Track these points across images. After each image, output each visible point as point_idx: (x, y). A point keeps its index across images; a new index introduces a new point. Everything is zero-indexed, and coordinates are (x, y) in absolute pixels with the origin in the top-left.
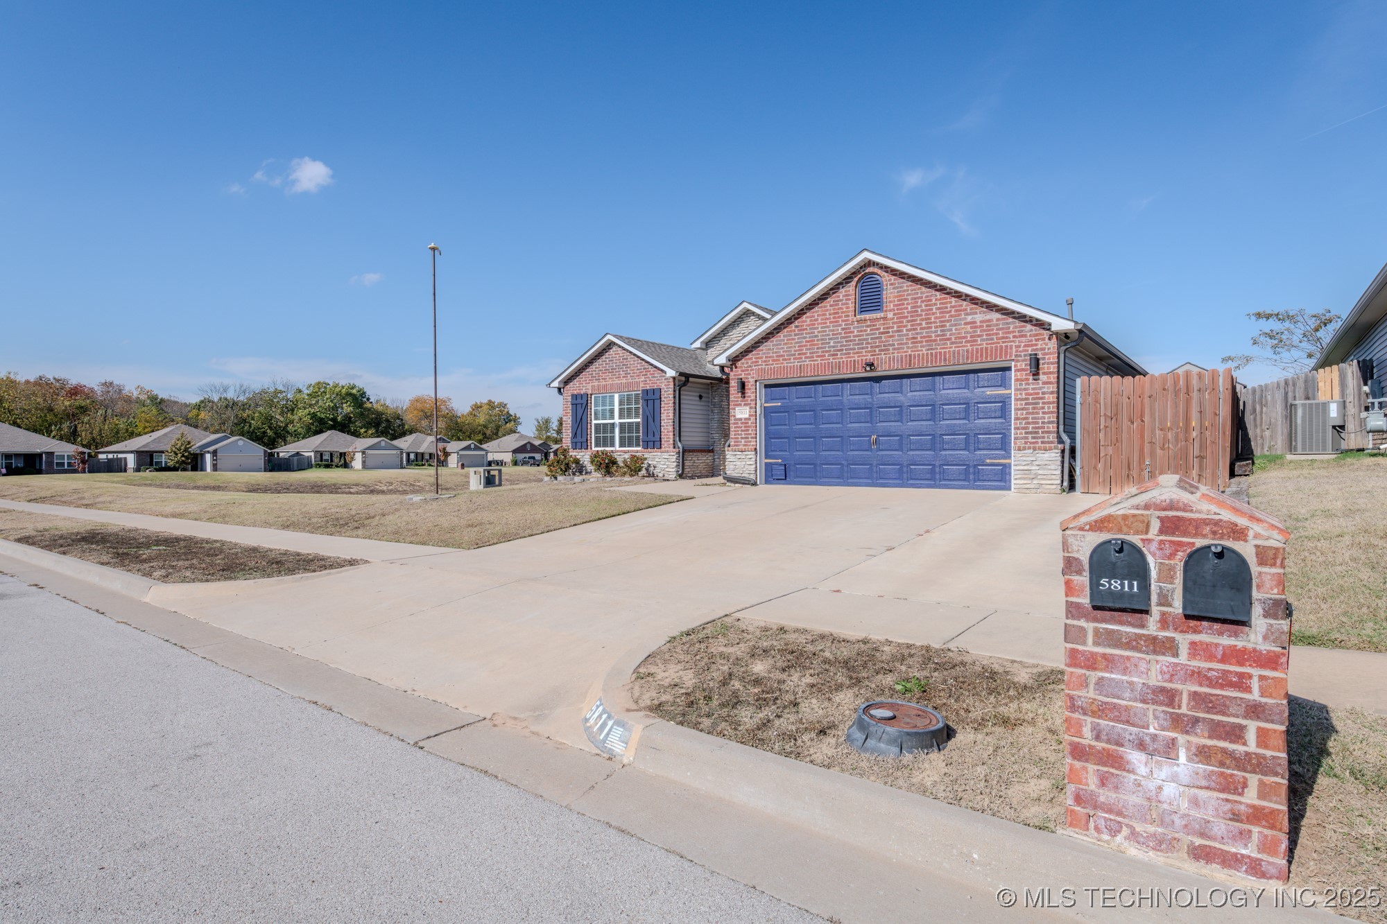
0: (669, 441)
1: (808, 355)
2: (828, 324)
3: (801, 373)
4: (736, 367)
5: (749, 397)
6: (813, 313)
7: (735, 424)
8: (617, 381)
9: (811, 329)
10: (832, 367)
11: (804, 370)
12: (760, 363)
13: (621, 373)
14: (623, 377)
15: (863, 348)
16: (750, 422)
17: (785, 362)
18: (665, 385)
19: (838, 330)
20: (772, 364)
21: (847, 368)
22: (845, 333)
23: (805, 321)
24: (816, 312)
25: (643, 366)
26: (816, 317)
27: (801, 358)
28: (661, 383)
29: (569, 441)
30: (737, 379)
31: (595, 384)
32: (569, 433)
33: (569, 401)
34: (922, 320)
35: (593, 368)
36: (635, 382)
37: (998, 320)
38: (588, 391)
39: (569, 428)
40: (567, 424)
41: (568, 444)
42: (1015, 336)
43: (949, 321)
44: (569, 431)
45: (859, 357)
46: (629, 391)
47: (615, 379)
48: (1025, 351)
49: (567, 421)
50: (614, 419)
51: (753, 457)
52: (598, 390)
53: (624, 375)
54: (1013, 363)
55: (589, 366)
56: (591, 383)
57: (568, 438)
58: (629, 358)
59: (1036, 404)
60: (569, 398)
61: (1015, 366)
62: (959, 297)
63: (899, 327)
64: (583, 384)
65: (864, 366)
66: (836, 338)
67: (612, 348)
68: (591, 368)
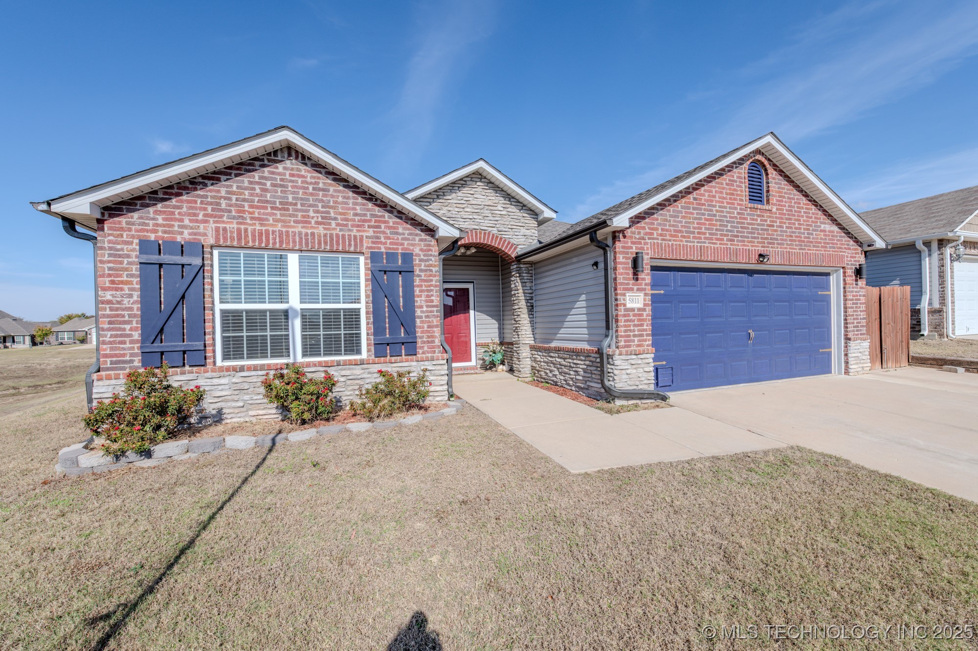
0: (433, 342)
1: (708, 235)
2: (725, 205)
3: (701, 256)
4: (625, 237)
5: (644, 279)
6: (711, 187)
7: (625, 316)
8: (299, 228)
9: (709, 205)
10: (730, 254)
11: (704, 253)
12: (655, 236)
13: (311, 214)
14: (317, 223)
15: (755, 238)
16: (645, 313)
17: (684, 240)
18: (421, 250)
19: (734, 213)
20: (670, 240)
21: (743, 257)
22: (741, 218)
23: (703, 195)
24: (715, 187)
25: (368, 210)
26: (714, 193)
27: (700, 238)
28: (413, 245)
29: (133, 348)
30: (627, 253)
31: (228, 226)
32: (131, 329)
33: (128, 256)
34: (795, 220)
35: (219, 191)
36: (350, 235)
37: (837, 232)
38: (200, 240)
39: (127, 318)
40: (117, 309)
41: (128, 358)
42: (845, 248)
43: (811, 226)
44: (128, 327)
45: (752, 246)
46: (332, 252)
47: (292, 223)
48: (851, 261)
49: (119, 302)
50: (288, 302)
51: (651, 360)
52: (239, 239)
53: (320, 219)
54: (842, 270)
55: (206, 185)
56: (212, 222)
57: (124, 343)
58: (331, 189)
59: (857, 304)
60: (130, 247)
61: (844, 273)
62: (816, 206)
63: (781, 222)
64: (182, 220)
65: (757, 257)
66: (733, 222)
67: (282, 161)
68: (210, 191)
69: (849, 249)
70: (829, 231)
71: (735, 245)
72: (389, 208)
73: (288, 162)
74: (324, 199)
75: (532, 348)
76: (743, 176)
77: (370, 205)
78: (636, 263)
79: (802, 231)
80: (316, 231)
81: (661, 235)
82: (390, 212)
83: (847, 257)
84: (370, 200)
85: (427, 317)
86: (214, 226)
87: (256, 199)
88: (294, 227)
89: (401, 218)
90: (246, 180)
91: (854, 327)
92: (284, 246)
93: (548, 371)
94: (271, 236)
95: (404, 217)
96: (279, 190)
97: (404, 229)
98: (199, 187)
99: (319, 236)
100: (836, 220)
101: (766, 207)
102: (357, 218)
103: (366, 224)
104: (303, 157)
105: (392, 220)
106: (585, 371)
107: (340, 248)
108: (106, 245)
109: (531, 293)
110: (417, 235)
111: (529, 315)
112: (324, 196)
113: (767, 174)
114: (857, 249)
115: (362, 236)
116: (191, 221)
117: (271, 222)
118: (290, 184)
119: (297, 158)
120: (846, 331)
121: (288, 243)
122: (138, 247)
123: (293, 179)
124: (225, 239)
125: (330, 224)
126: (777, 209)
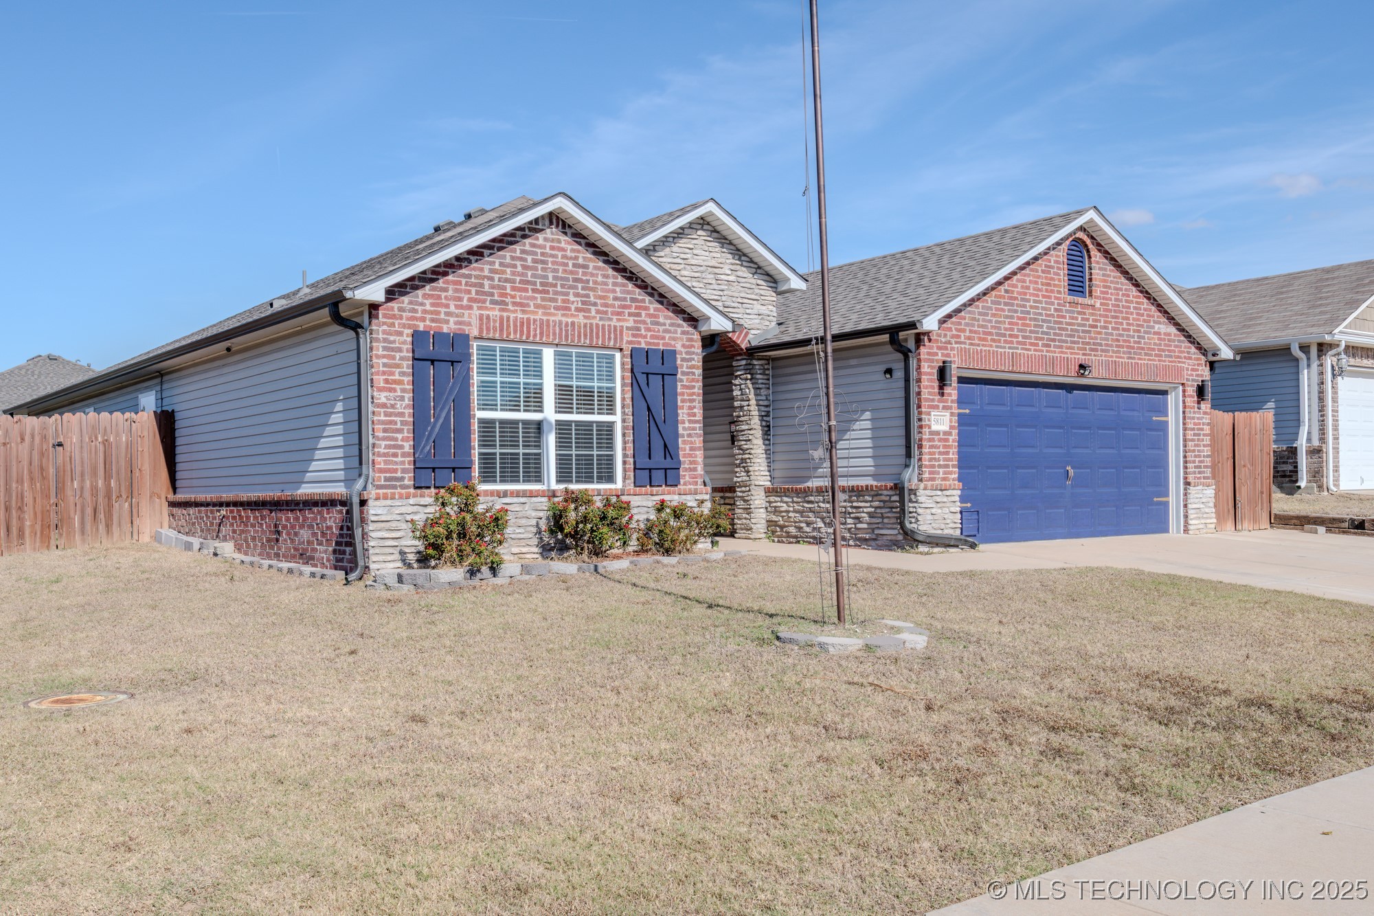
0: (695, 469)
1: (1020, 339)
2: (1041, 298)
3: (1013, 366)
4: (930, 340)
5: (950, 395)
6: (1025, 276)
8: (559, 317)
9: (1023, 299)
11: (1016, 362)
12: (962, 339)
13: (572, 298)
14: (578, 310)
15: (1075, 342)
16: (951, 438)
17: (994, 344)
18: (683, 346)
19: (1050, 310)
20: (978, 345)
21: (1060, 368)
22: (1058, 316)
23: (1015, 286)
24: (1028, 275)
25: (629, 292)
26: (1028, 284)
27: (1012, 342)
28: (675, 339)
29: (403, 463)
30: (932, 361)
31: (491, 313)
32: (403, 440)
33: (400, 350)
34: (1124, 318)
35: (482, 270)
36: (610, 326)
37: (1175, 335)
38: (464, 330)
39: (399, 426)
40: (390, 415)
41: (399, 475)
42: (1185, 358)
43: (1142, 326)
44: (400, 436)
45: (1071, 353)
46: (591, 347)
47: (552, 310)
48: (1192, 375)
49: (393, 406)
50: (541, 411)
51: (957, 499)
52: (502, 330)
53: (580, 305)
54: (1181, 387)
55: (470, 262)
56: (475, 308)
57: (395, 455)
58: (591, 265)
59: (1199, 435)
60: (402, 339)
61: (1184, 391)
62: (1149, 299)
63: (1105, 322)
64: (447, 306)
65: (1077, 368)
66: (1049, 322)
67: (543, 230)
68: (474, 269)
69: (1190, 358)
70: (1165, 334)
71: (1052, 352)
72: (649, 290)
73: (548, 231)
74: (584, 278)
75: (769, 492)
76: (1061, 260)
77: (630, 286)
78: (942, 374)
79: (1131, 333)
80: (576, 320)
81: (969, 338)
82: (651, 295)
83: (1187, 369)
84: (630, 279)
85: (689, 435)
86: (478, 312)
87: (518, 279)
88: (554, 315)
89: (661, 303)
90: (508, 254)
91: (1195, 467)
92: (544, 339)
93: (803, 525)
94: (532, 327)
95: (665, 301)
96: (540, 266)
97: (666, 317)
98: (464, 264)
99: (579, 327)
100: (1173, 319)
101: (1087, 301)
102: (617, 303)
103: (627, 311)
104: (564, 225)
105: (653, 306)
106: (871, 515)
107: (600, 343)
108: (381, 336)
109: (767, 406)
110: (679, 326)
111: (764, 440)
112: (584, 274)
113: (1090, 257)
114: (1200, 359)
115: (622, 327)
116: (457, 307)
117: (532, 308)
118: (550, 259)
119: (557, 226)
120: (1186, 473)
121: (548, 336)
122: (410, 339)
123: (553, 252)
124: (488, 329)
125: (589, 311)
126: (1102, 304)
